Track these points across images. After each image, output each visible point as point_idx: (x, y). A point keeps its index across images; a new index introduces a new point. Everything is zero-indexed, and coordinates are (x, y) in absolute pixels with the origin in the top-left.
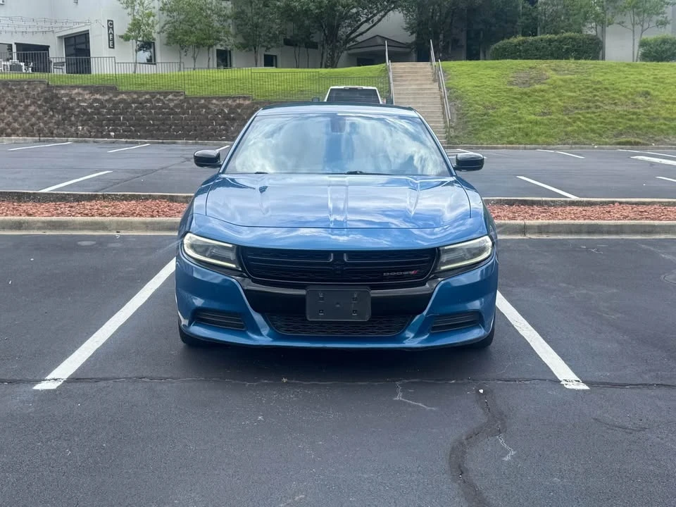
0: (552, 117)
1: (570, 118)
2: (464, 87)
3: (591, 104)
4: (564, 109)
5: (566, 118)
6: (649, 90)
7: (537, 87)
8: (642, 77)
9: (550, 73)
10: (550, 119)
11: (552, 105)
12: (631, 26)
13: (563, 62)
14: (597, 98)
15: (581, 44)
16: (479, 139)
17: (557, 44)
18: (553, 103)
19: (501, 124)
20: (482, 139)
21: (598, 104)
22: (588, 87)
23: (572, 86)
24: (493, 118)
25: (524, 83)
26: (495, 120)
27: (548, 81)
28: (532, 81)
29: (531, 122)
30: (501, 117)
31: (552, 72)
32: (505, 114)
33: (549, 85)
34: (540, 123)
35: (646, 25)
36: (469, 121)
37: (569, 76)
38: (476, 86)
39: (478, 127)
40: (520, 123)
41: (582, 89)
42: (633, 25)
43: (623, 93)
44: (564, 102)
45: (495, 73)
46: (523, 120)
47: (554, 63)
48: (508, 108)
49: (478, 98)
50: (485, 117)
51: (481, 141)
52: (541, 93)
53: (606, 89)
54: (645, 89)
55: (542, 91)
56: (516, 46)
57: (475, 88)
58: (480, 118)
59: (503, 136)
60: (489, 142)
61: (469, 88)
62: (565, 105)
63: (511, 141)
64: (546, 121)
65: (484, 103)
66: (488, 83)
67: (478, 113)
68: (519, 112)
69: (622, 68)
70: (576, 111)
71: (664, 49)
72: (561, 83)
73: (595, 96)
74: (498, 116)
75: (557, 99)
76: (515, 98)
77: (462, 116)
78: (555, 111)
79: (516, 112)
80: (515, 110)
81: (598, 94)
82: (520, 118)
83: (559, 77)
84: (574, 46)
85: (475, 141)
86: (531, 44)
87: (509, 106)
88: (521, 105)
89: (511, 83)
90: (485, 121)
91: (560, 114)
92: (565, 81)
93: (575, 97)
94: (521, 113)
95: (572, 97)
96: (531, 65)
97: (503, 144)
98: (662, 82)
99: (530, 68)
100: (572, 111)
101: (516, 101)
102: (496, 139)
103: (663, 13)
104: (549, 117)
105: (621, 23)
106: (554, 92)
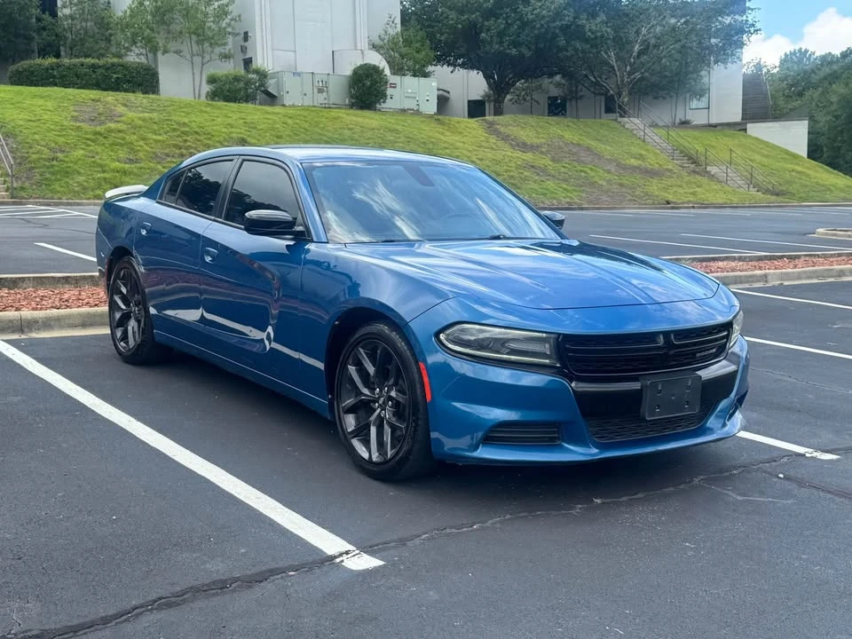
0: (142, 165)
1: (164, 167)
2: (13, 120)
3: (184, 151)
4: (153, 156)
5: (159, 167)
6: (245, 137)
7: (113, 125)
8: (230, 121)
9: (121, 109)
10: (141, 168)
11: (139, 150)
12: (188, 57)
13: (131, 96)
14: (189, 144)
15: (134, 75)
16: (54, 192)
17: (104, 71)
18: (138, 148)
19: (79, 173)
20: (58, 192)
21: (191, 150)
22: (174, 130)
23: (155, 127)
24: (65, 165)
25: (93, 120)
26: (69, 167)
27: (122, 118)
28: (103, 118)
29: (118, 172)
30: (76, 163)
31: (123, 108)
32: (80, 159)
33: (125, 123)
34: (130, 173)
35: (207, 57)
36: (33, 168)
37: (146, 115)
38: (30, 121)
39: (48, 176)
40: (104, 172)
41: (168, 132)
42: (193, 55)
43: (217, 139)
44: (152, 148)
45: (50, 105)
46: (107, 168)
47: (121, 95)
48: (81, 152)
49: (37, 137)
50: (55, 163)
51: (59, 195)
52: (121, 134)
53: (196, 133)
54: (240, 136)
55: (120, 131)
56: (47, 69)
57: (29, 123)
58: (47, 163)
59: (85, 189)
60: (70, 196)
61: (21, 123)
62: (154, 150)
63: (99, 195)
64: (135, 170)
65: (47, 144)
66: (46, 117)
67: (43, 156)
68: (97, 157)
69: (204, 109)
70: (169, 159)
71: (238, 87)
72: (140, 122)
73: (186, 141)
74: (72, 162)
75: (142, 143)
76: (88, 139)
77: (21, 161)
78: (143, 157)
79: (93, 157)
80: (91, 154)
81: (188, 138)
82: (101, 166)
83: (136, 115)
84: (125, 75)
85: (50, 195)
86: (69, 68)
87: (83, 149)
88: (99, 149)
89: (75, 119)
90: (57, 169)
91: (150, 162)
92: (144, 120)
93: (163, 141)
94: (100, 159)
95: (159, 141)
96: (93, 97)
97: (89, 199)
98: (255, 128)
99: (93, 100)
100: (163, 159)
101: (89, 142)
102: (78, 192)
103: (225, 44)
104: (138, 165)
105: (178, 52)
106: (134, 134)
